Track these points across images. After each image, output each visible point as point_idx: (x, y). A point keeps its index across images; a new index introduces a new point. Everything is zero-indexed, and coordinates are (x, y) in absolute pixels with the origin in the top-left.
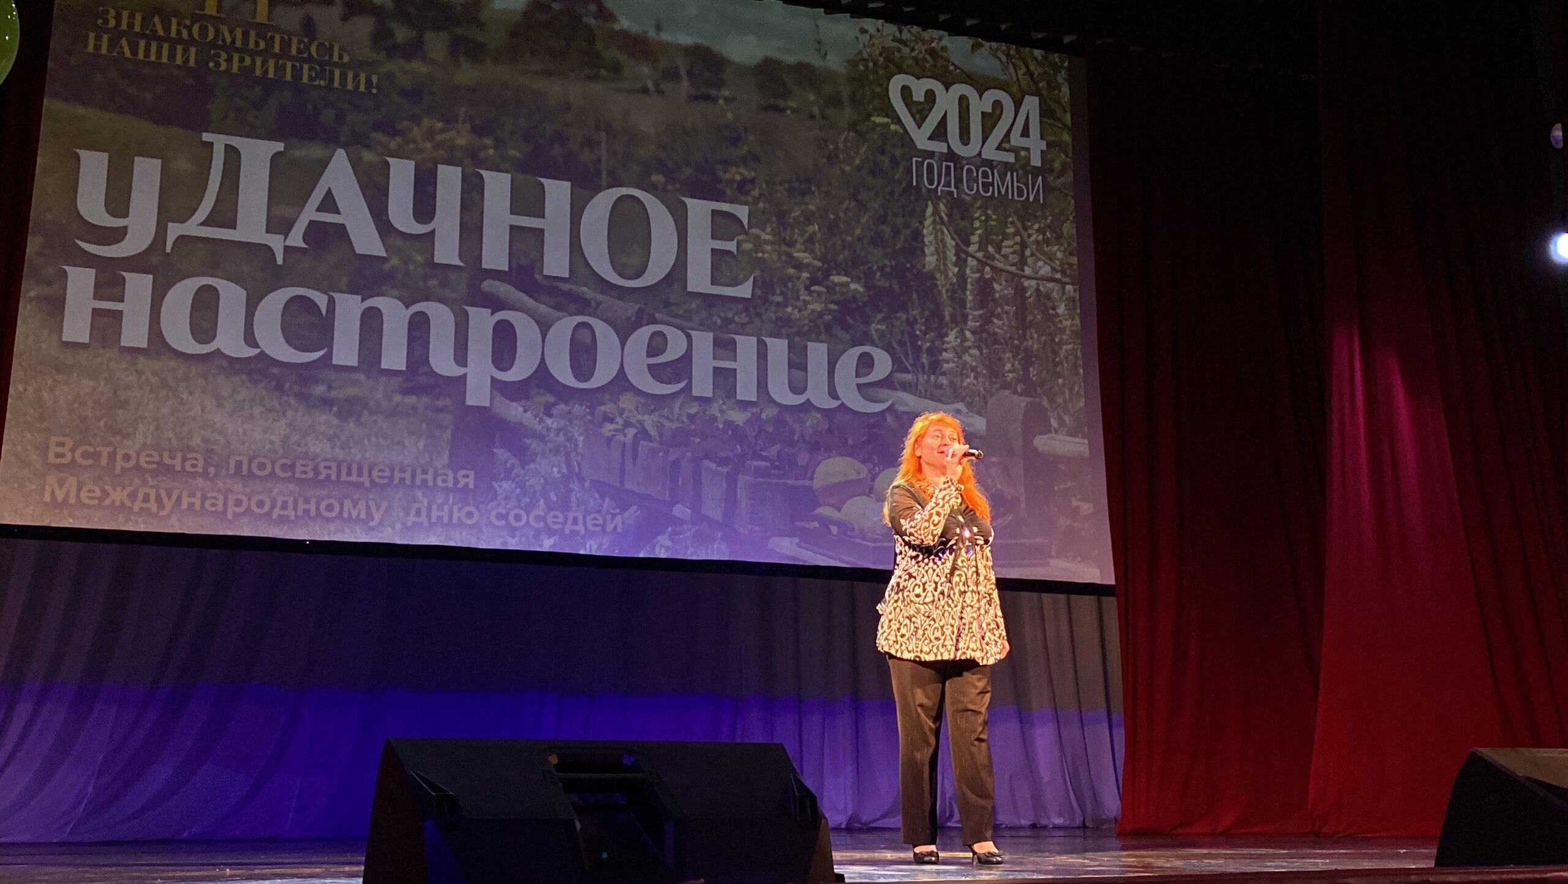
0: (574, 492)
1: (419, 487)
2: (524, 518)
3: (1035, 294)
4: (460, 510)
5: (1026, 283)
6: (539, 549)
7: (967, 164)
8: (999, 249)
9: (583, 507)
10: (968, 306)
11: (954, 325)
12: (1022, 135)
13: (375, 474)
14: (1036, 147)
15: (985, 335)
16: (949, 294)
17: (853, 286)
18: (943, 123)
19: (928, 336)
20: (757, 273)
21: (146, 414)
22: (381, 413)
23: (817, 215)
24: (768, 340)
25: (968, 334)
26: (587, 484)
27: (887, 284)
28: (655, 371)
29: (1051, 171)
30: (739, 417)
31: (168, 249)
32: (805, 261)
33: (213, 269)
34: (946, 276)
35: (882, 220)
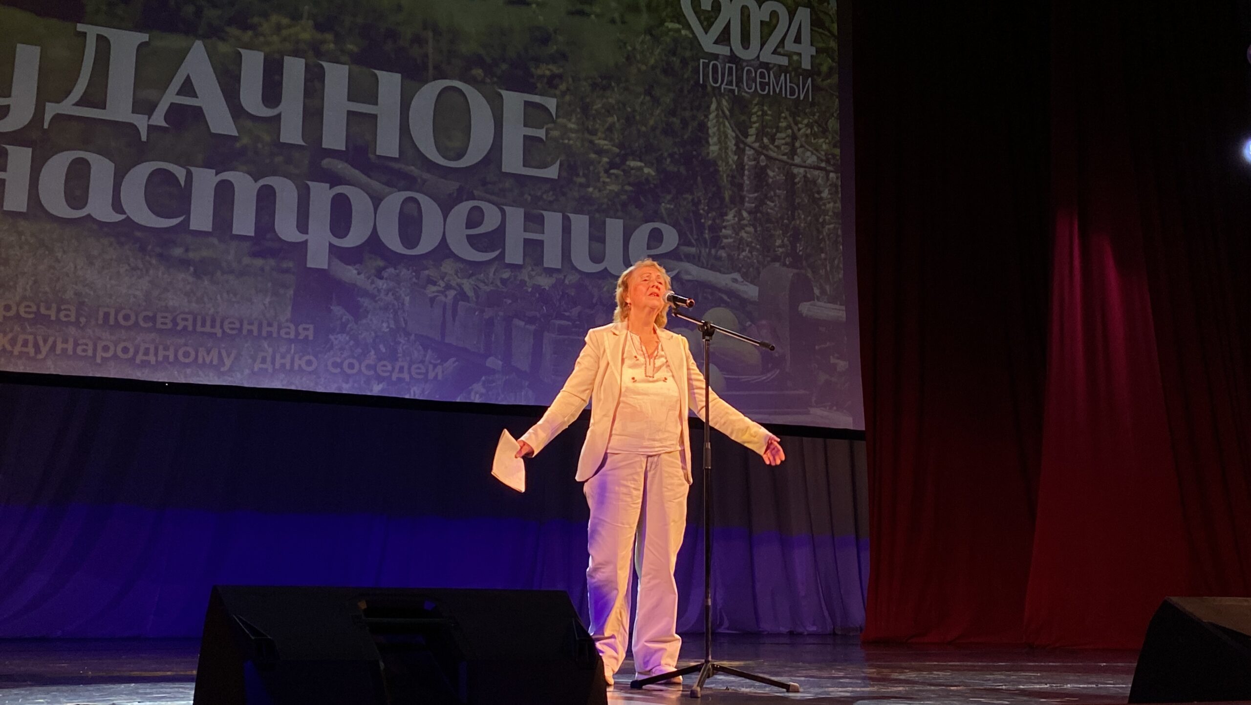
0: (401, 345)
1: (265, 338)
2: (357, 365)
3: (803, 179)
4: (300, 359)
5: (796, 170)
6: (369, 394)
7: (747, 66)
8: (773, 140)
9: (408, 358)
10: (745, 189)
11: (733, 206)
12: (795, 42)
13: (226, 326)
14: (806, 52)
15: (759, 215)
16: (729, 179)
17: (646, 170)
18: (727, 30)
19: (710, 215)
20: (563, 157)
21: (26, 270)
22: (232, 272)
23: (616, 107)
24: (571, 216)
25: (745, 214)
26: (412, 337)
27: (676, 169)
28: (472, 240)
29: (819, 73)
30: (545, 282)
31: (46, 126)
32: (605, 147)
33: (86, 143)
34: (727, 163)
35: (673, 113)
